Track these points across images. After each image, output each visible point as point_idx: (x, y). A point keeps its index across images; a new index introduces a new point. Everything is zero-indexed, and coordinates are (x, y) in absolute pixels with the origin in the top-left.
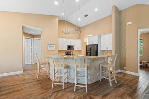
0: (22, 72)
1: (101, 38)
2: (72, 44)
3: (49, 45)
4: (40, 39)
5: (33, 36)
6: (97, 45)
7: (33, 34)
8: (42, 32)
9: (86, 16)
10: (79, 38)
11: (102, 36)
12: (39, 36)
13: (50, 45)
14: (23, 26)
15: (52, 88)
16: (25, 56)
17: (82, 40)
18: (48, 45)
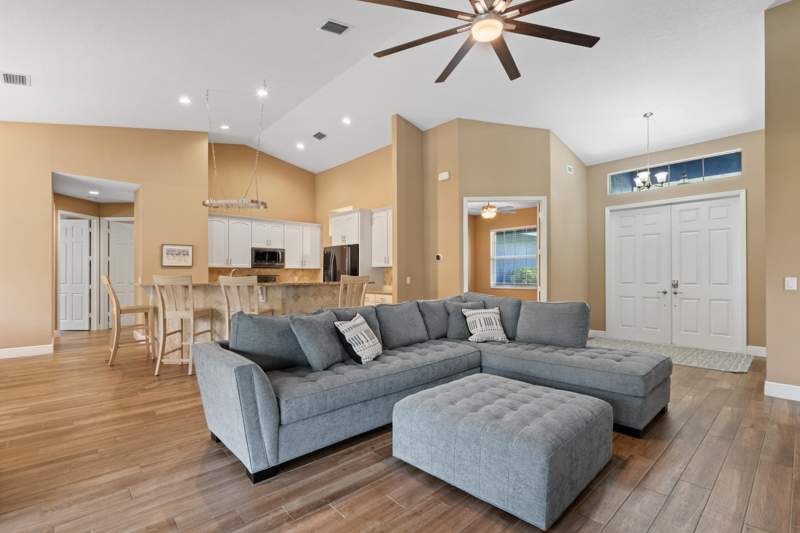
0: (48, 349)
1: (371, 224)
2: (274, 246)
3: (165, 248)
4: (132, 222)
5: (98, 209)
6: (355, 249)
7: (98, 201)
8: (136, 193)
9: (320, 136)
10: (313, 221)
11: (374, 216)
12: (125, 208)
13: (168, 247)
14: (53, 174)
15: (156, 374)
16: (61, 297)
17: (322, 228)
18: (163, 245)
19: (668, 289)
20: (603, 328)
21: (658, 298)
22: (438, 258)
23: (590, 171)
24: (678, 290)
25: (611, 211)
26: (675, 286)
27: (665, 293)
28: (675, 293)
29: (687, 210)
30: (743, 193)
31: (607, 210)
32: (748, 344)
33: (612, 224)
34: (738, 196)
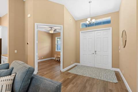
19: (94, 53)
20: (79, 63)
21: (92, 55)
22: (28, 44)
23: (77, 22)
24: (96, 53)
25: (81, 32)
26: (96, 52)
27: (93, 54)
28: (96, 54)
29: (98, 33)
30: (111, 28)
31: (80, 32)
32: (112, 67)
33: (82, 36)
34: (110, 29)
